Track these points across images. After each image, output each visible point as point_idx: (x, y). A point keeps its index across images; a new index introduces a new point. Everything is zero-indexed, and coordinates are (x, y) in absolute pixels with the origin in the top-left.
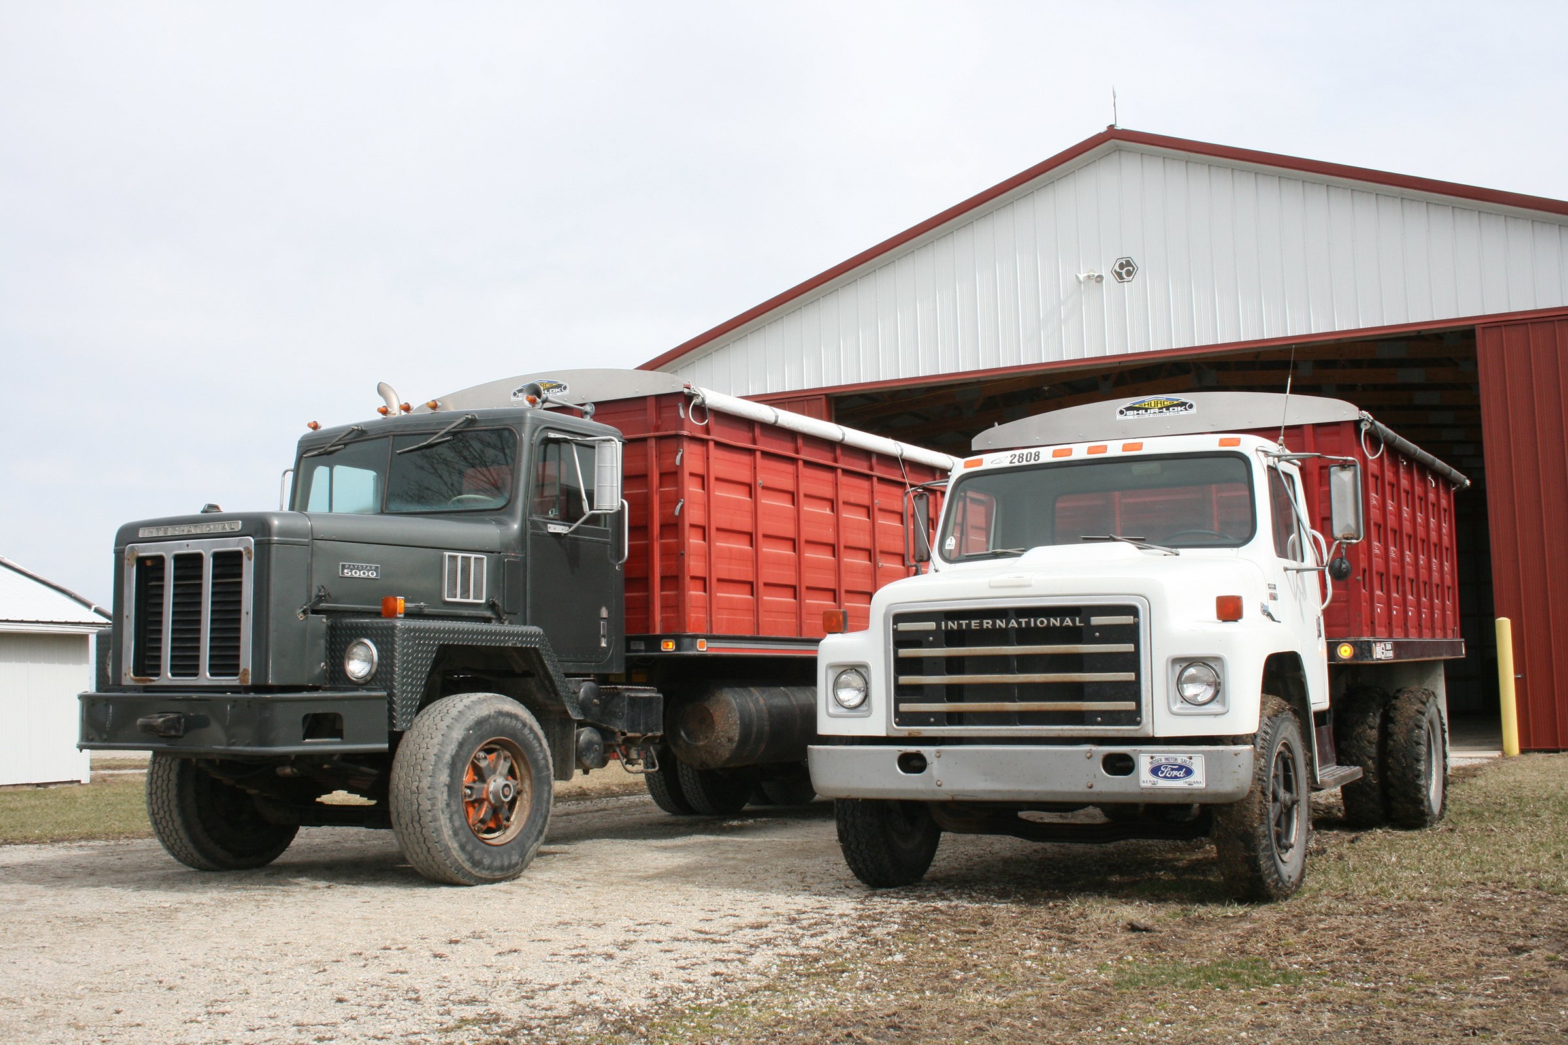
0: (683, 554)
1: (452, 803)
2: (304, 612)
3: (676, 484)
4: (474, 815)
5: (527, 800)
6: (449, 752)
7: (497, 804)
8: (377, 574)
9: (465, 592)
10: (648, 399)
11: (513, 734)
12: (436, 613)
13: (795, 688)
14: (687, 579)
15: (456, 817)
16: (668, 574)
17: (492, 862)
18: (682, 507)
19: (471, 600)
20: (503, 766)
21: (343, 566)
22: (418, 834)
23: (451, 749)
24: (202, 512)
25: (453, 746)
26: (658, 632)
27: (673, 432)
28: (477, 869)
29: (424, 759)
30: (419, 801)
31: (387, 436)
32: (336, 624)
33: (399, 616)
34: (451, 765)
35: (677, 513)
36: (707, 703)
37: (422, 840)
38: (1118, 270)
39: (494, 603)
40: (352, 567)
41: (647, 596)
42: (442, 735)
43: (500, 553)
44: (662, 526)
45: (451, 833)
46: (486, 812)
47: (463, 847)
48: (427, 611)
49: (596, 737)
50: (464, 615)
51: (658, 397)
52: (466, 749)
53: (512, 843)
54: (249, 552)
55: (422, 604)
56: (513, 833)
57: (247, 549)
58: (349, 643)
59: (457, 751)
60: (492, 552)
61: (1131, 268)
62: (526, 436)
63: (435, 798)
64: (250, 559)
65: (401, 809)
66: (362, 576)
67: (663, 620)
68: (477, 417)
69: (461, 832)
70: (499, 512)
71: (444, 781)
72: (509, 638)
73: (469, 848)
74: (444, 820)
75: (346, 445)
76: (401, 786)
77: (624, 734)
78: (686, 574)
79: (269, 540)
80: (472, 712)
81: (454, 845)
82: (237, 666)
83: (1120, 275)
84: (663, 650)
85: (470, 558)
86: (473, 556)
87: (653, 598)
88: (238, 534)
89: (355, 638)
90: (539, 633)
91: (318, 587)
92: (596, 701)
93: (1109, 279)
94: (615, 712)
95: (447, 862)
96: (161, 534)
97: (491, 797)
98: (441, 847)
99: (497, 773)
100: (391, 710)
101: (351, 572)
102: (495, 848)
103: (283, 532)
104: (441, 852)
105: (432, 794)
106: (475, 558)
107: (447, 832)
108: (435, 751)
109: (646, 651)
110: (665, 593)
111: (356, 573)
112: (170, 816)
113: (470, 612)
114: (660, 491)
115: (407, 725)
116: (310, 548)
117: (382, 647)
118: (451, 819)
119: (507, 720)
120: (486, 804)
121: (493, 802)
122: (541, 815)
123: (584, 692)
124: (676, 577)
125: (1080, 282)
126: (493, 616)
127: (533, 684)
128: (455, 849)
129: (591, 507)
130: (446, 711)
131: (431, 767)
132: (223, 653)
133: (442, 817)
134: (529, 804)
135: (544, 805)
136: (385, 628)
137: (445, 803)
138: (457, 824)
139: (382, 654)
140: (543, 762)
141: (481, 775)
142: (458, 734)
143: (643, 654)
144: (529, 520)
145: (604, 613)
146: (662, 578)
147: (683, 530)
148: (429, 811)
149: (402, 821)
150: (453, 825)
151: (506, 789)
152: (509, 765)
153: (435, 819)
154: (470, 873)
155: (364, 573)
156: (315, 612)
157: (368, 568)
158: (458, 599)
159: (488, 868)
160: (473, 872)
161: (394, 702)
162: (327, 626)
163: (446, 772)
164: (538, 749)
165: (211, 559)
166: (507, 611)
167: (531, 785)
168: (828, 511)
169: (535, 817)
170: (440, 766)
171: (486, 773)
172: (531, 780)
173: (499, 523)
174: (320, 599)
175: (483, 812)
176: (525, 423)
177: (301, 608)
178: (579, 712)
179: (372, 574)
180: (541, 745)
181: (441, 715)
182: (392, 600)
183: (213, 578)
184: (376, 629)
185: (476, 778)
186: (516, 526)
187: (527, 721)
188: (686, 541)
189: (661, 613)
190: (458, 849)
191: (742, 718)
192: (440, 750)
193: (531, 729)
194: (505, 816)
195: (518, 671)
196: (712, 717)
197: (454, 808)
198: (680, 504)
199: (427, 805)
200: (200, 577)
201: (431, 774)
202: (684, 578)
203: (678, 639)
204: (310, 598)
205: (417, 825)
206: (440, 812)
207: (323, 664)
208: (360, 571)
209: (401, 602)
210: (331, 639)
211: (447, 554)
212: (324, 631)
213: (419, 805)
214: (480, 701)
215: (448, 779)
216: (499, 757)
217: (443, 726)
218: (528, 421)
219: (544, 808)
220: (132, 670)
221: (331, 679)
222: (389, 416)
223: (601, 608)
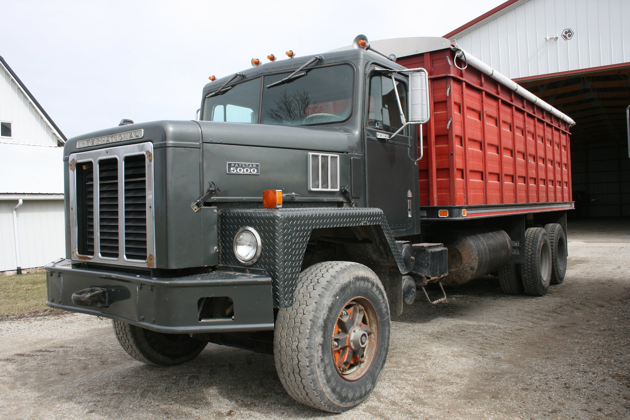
0: (452, 154)
1: (326, 358)
2: (198, 205)
3: (446, 109)
4: (339, 360)
5: (374, 339)
6: (322, 317)
7: (356, 349)
8: (258, 171)
9: (325, 183)
10: (425, 55)
11: (366, 293)
12: (304, 201)
13: (495, 233)
14: (455, 170)
15: (328, 368)
16: (442, 167)
17: (354, 395)
18: (451, 123)
19: (329, 189)
20: (359, 318)
21: (230, 165)
22: (299, 383)
23: (323, 314)
24: (120, 125)
25: (324, 312)
26: (435, 205)
27: (444, 75)
28: (344, 403)
29: (301, 323)
30: (299, 358)
31: (260, 77)
32: (226, 214)
33: (278, 206)
34: (324, 327)
35: (448, 127)
36: (457, 246)
37: (302, 387)
38: (564, 34)
39: (345, 191)
40: (237, 165)
41: (428, 182)
42: (316, 303)
43: (348, 153)
44: (436, 136)
45: (325, 381)
46: (348, 355)
47: (333, 390)
48: (297, 199)
49: (412, 283)
50: (324, 201)
51: (432, 53)
52: (334, 312)
53: (366, 375)
54: (150, 155)
55: (293, 193)
56: (366, 367)
57: (148, 152)
58: (237, 230)
59: (328, 315)
60: (342, 152)
61: (571, 34)
62: (361, 69)
63: (312, 356)
64: (150, 161)
65: (284, 362)
66: (246, 173)
67: (438, 197)
68: (323, 57)
69: (333, 379)
70: (344, 123)
71: (318, 341)
72: (362, 219)
73: (338, 389)
74: (319, 373)
75: (233, 86)
76: (283, 344)
77: (428, 278)
78: (454, 167)
79: (165, 144)
80: (337, 280)
81: (327, 390)
82: (145, 250)
83: (565, 37)
84: (440, 216)
85: (327, 157)
86: (330, 155)
87: (432, 183)
88: (141, 140)
89: (242, 226)
90: (381, 213)
91: (209, 183)
92: (413, 258)
93: (561, 39)
94: (422, 263)
95: (322, 402)
96: (90, 144)
97: (352, 344)
98: (317, 393)
99: (355, 325)
100: (275, 290)
101: (236, 169)
102: (355, 382)
103: (177, 137)
104: (317, 396)
105: (310, 353)
106: (331, 157)
107: (322, 381)
108: (311, 317)
109: (427, 217)
110: (440, 179)
111: (240, 170)
112: (126, 336)
113: (329, 198)
114: (434, 114)
115: (288, 303)
116: (201, 149)
117: (265, 235)
118: (325, 371)
119: (362, 283)
120: (348, 349)
121: (353, 348)
122: (384, 349)
123: (404, 251)
124: (448, 169)
125: (547, 41)
126: (345, 201)
127: (370, 247)
128: (328, 392)
129: (407, 121)
130: (316, 281)
131: (308, 331)
132: (137, 239)
133: (318, 370)
134: (376, 342)
135: (386, 341)
136: (267, 218)
137: (320, 359)
138: (329, 373)
139: (265, 241)
140: (385, 310)
141: (343, 327)
142: (327, 301)
143: (426, 219)
144: (366, 129)
145: (410, 194)
146: (438, 170)
147: (452, 138)
148: (308, 366)
149: (285, 370)
150: (327, 375)
151: (364, 337)
152: (362, 316)
153: (312, 372)
154: (339, 406)
155: (247, 170)
156: (207, 204)
157: (250, 166)
158: (320, 189)
159: (352, 400)
160: (341, 406)
161: (277, 284)
162: (218, 215)
163: (321, 333)
164: (382, 301)
165: (124, 162)
166: (354, 196)
167: (378, 328)
168: (509, 131)
169: (381, 351)
170: (315, 329)
171: (347, 326)
172: (377, 324)
173: (346, 131)
174: (211, 193)
175: (346, 357)
176: (359, 58)
177: (196, 201)
178: (405, 269)
179: (254, 171)
180: (383, 297)
181: (313, 284)
182: (271, 193)
183: (125, 178)
184: (259, 218)
185: (340, 330)
186: (357, 133)
187: (375, 281)
188: (454, 145)
189: (437, 193)
190: (330, 392)
191: (478, 255)
192: (314, 316)
193: (378, 287)
194: (361, 355)
195: (360, 239)
196: (461, 255)
197: (327, 361)
198: (450, 122)
199: (305, 362)
200: (116, 178)
201: (308, 336)
202: (453, 169)
203: (450, 209)
204: (202, 193)
205: (297, 376)
206: (317, 366)
207: (216, 248)
208: (243, 168)
209: (279, 194)
210: (222, 227)
211: (311, 154)
212: (216, 219)
213: (299, 361)
214: (343, 270)
215: (322, 339)
216: (355, 310)
217: (315, 294)
218: (362, 57)
219: (386, 343)
220: (77, 249)
221: (223, 259)
222: (260, 66)
223: (408, 191)
